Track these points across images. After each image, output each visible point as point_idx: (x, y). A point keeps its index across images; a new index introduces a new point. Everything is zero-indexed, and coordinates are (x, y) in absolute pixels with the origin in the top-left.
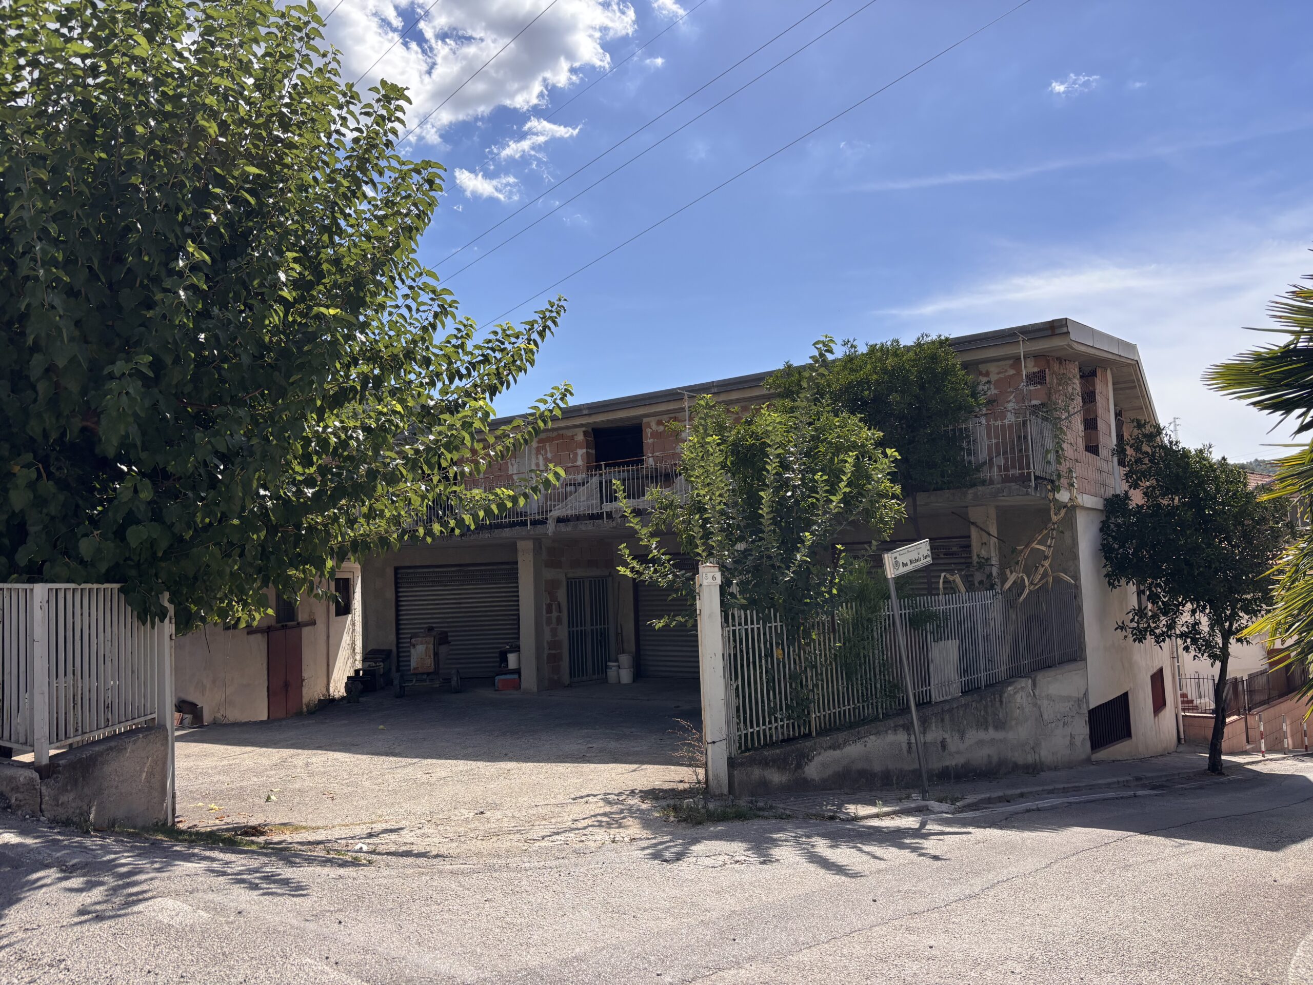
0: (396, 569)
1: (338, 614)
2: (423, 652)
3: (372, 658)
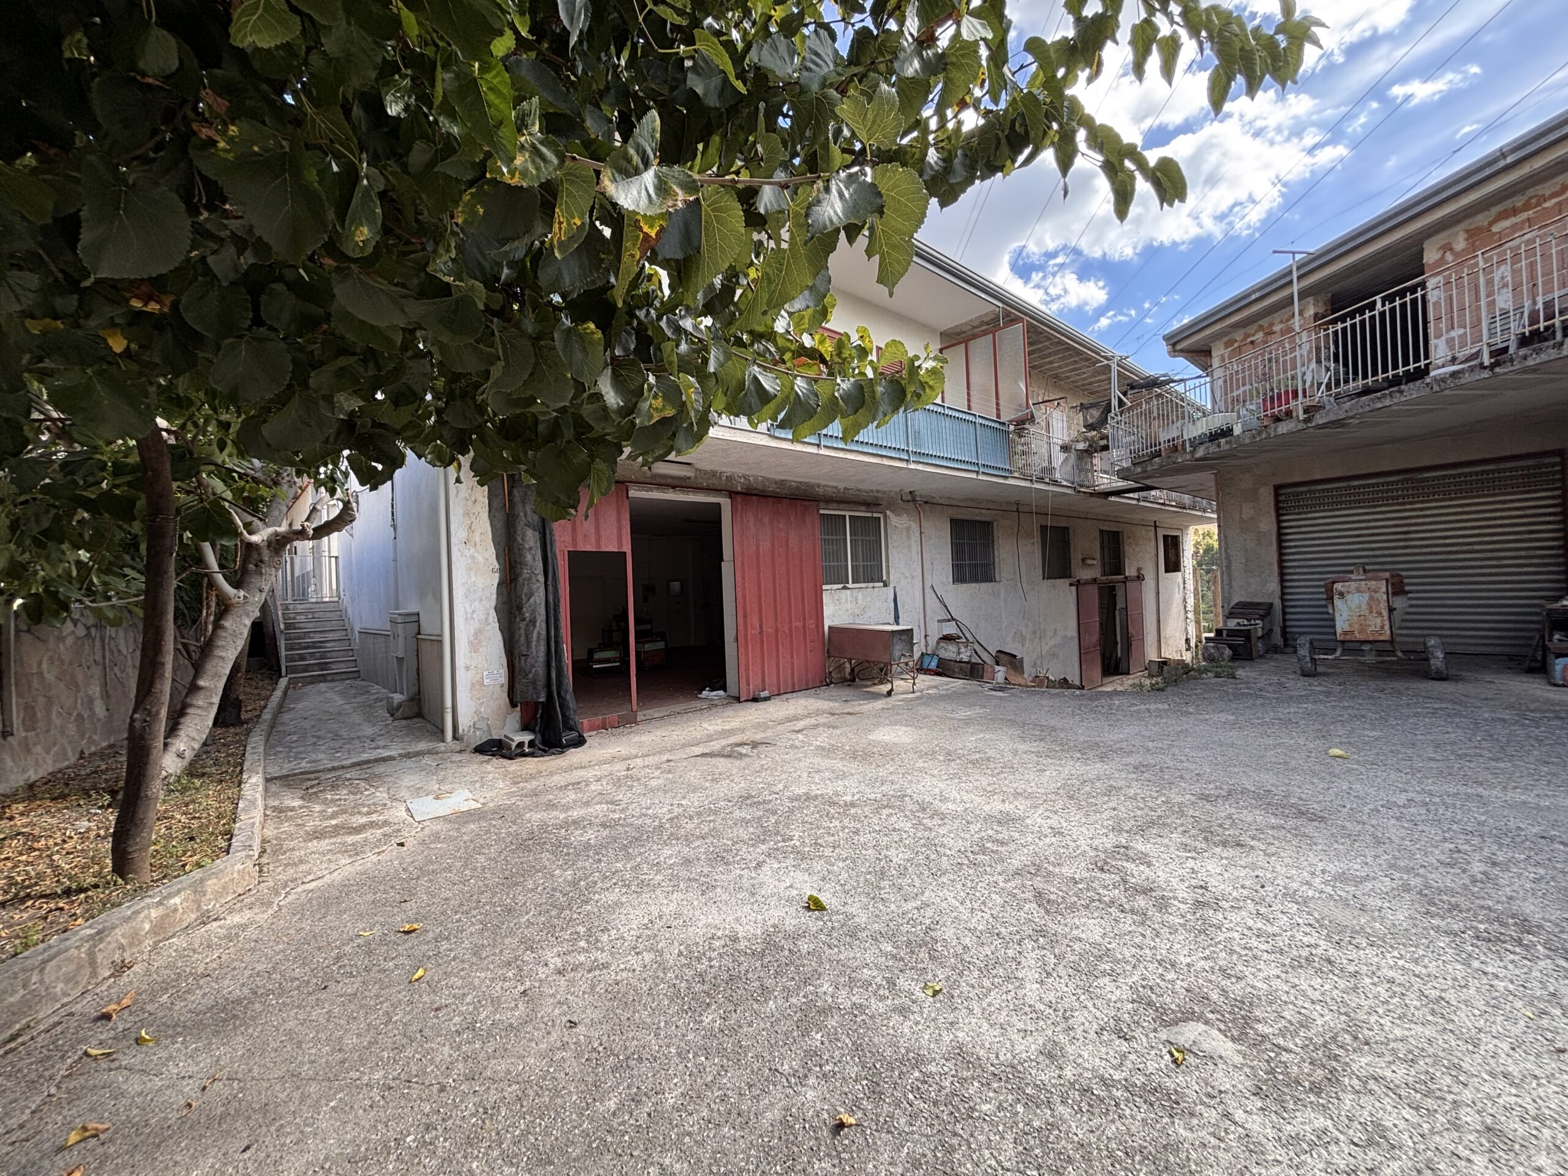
0: (1277, 488)
1: (1167, 571)
2: (1364, 606)
3: (1242, 614)
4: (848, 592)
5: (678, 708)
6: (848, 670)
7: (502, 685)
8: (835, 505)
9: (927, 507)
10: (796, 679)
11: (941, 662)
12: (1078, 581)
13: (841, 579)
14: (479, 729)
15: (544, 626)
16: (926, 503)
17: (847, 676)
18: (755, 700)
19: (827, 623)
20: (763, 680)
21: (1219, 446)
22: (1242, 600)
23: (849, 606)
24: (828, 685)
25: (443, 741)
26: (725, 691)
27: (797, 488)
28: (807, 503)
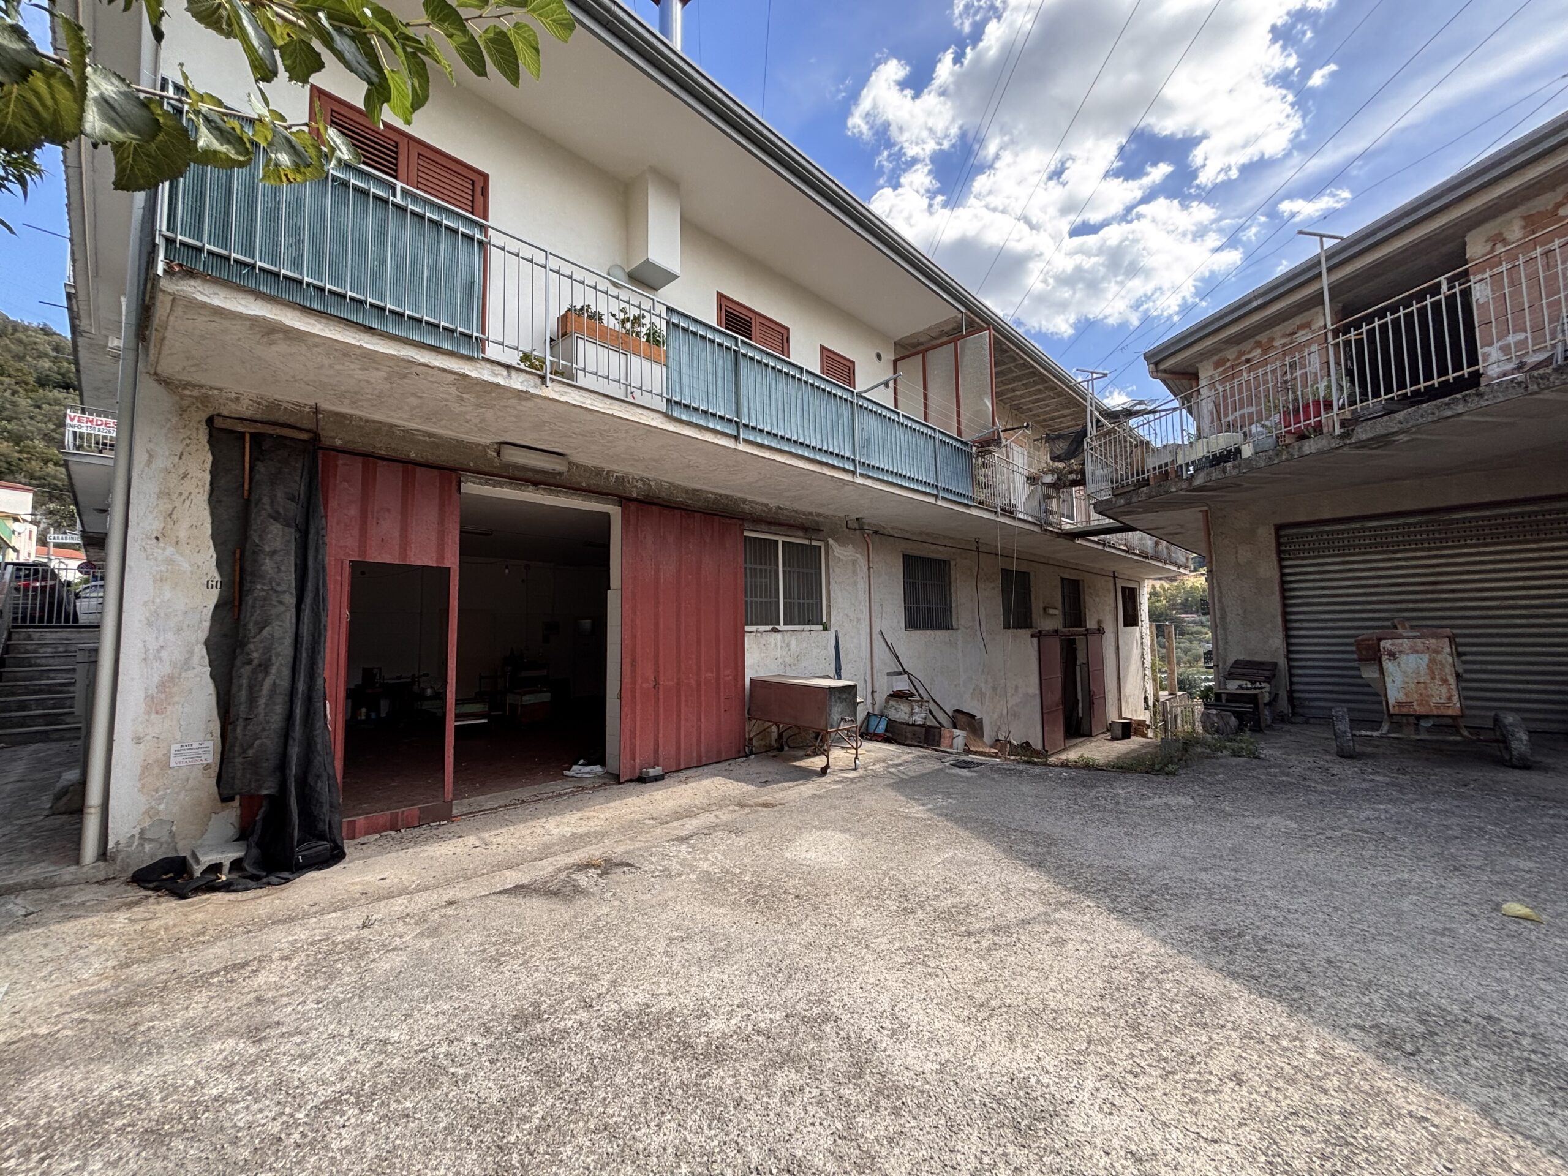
0: (1279, 528)
1: (1126, 625)
2: (1423, 670)
3: (1243, 674)
4: (779, 636)
5: (524, 793)
6: (775, 735)
7: (207, 767)
8: (764, 527)
9: (876, 538)
10: (703, 749)
11: (891, 724)
12: (1040, 632)
13: (771, 620)
14: (150, 840)
15: (286, 672)
16: (876, 532)
17: (773, 743)
18: (642, 780)
19: (749, 674)
20: (656, 751)
21: (1224, 471)
22: (1241, 657)
23: (779, 653)
24: (747, 756)
25: (77, 861)
26: (603, 763)
27: (716, 502)
28: (728, 521)
